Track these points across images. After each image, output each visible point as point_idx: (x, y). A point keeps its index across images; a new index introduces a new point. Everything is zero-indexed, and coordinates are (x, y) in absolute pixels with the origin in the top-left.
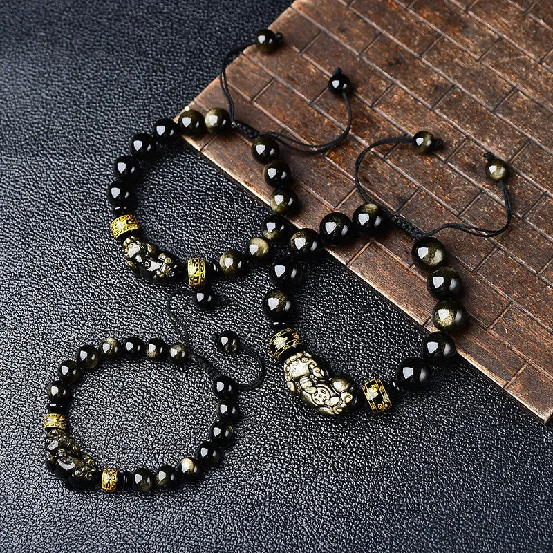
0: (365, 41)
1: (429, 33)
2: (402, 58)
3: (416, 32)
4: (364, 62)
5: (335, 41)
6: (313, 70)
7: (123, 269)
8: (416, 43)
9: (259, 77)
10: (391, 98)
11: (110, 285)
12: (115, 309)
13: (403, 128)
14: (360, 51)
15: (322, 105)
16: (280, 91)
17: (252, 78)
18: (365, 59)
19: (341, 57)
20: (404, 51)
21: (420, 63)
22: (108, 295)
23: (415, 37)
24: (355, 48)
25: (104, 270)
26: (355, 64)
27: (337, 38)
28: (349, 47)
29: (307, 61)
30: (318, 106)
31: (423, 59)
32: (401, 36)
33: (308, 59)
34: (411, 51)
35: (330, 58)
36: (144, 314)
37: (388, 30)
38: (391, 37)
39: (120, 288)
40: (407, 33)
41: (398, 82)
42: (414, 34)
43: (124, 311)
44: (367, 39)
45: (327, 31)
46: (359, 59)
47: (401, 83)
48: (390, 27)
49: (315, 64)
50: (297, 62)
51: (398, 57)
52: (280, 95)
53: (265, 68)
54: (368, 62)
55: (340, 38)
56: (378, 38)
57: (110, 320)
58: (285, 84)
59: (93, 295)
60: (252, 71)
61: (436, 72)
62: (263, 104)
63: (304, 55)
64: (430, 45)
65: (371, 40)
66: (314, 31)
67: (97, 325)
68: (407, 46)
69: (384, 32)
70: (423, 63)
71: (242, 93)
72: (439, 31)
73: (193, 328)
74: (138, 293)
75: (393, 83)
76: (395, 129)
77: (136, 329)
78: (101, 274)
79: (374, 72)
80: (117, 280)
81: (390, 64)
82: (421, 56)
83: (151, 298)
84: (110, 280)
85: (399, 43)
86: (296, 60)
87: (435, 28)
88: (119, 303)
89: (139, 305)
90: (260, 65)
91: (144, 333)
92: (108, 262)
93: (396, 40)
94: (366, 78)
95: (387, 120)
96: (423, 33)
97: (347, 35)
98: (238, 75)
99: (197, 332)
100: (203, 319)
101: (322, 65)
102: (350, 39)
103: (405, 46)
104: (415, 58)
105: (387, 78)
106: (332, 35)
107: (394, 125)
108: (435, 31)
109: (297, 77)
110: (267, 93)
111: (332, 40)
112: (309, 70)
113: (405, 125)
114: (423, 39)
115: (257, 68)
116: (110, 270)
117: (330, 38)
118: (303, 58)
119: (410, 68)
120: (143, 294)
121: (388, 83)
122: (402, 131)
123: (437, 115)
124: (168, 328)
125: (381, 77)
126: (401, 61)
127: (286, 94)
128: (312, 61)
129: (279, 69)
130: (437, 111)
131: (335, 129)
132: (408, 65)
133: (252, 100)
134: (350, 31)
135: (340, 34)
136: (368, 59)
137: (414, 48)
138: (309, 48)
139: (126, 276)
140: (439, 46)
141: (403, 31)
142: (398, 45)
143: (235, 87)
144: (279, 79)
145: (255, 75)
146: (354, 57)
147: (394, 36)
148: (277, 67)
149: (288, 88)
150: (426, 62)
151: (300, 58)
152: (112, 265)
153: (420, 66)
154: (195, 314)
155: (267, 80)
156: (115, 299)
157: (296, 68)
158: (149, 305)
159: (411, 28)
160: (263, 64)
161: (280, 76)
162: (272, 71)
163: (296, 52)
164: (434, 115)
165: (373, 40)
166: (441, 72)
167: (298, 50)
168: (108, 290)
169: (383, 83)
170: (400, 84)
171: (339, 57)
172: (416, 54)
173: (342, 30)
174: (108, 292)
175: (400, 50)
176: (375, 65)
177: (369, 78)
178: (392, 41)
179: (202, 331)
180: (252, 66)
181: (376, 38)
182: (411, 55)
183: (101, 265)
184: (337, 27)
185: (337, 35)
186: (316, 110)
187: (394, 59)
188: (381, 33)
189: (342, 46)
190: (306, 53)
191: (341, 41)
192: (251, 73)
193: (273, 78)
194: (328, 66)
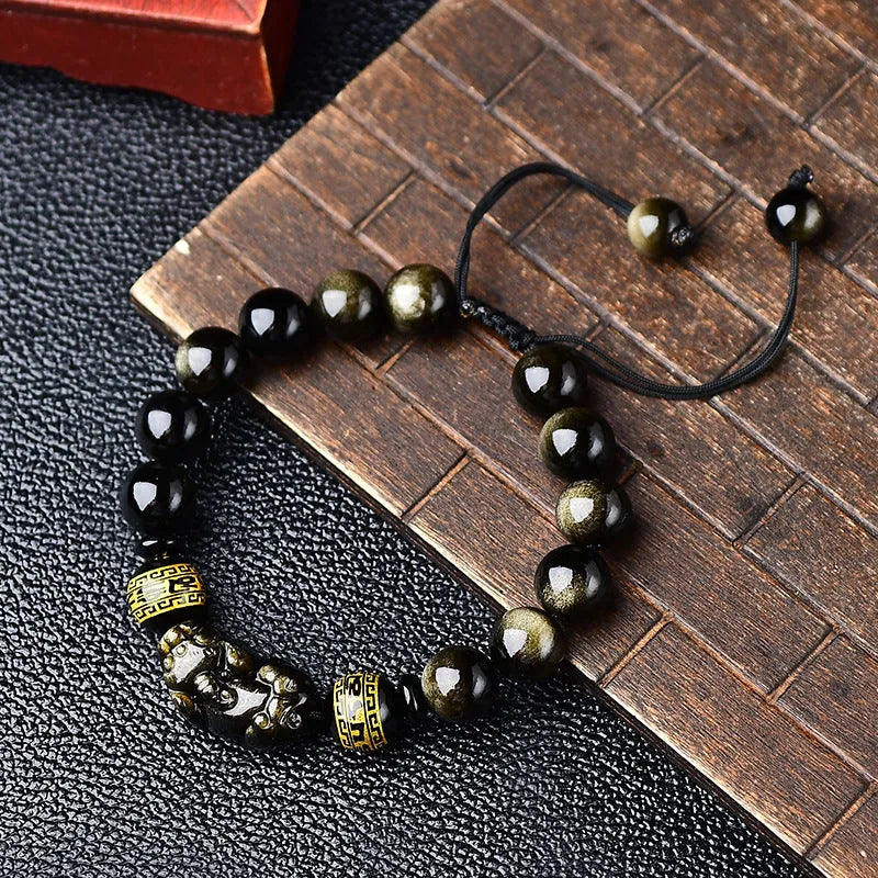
0: (659, 76)
1: (831, 58)
2: (756, 123)
3: (797, 57)
4: (657, 132)
5: (580, 74)
6: (520, 151)
7: (100, 652)
8: (796, 85)
9: (374, 167)
10: (725, 231)
11: (67, 695)
12: (80, 763)
13: (759, 312)
14: (646, 103)
15: (543, 244)
16: (431, 205)
17: (357, 168)
18: (659, 123)
19: (596, 117)
20: (763, 106)
21: (807, 138)
22: (59, 724)
23: (792, 69)
24: (633, 95)
25: (50, 655)
26: (632, 136)
27: (585, 67)
28: (616, 91)
29: (504, 125)
30: (531, 246)
31: (814, 129)
32: (756, 66)
33: (508, 119)
34: (783, 106)
35: (565, 119)
36: (157, 778)
37: (723, 50)
38: (731, 67)
39: (93, 703)
40: (773, 57)
41: (746, 187)
42: (790, 60)
43: (105, 767)
44: (665, 71)
45: (560, 48)
46: (642, 125)
47: (755, 189)
48: (729, 41)
49: (528, 135)
50: (478, 129)
51: (746, 121)
52: (430, 215)
53: (392, 144)
54: (666, 132)
55: (595, 66)
56: (696, 68)
57: (66, 792)
58: (445, 186)
59: (20, 722)
60: (357, 151)
61: (849, 164)
62: (382, 237)
63: (498, 111)
64: (833, 91)
65: (676, 74)
66: (524, 47)
67: (28, 805)
68: (773, 92)
69: (713, 54)
70: (814, 139)
71: (329, 209)
72: (857, 53)
73: (289, 818)
74: (142, 718)
75: (734, 191)
76: (737, 314)
77: (134, 817)
78: (44, 666)
79: (683, 161)
80: (86, 684)
81: (728, 140)
82: (807, 120)
83: (178, 734)
84: (66, 683)
85: (753, 85)
86: (476, 122)
87: (847, 45)
88: (90, 746)
89: (144, 754)
90: (380, 133)
91: (157, 829)
92: (63, 633)
93: (742, 76)
94: (662, 174)
95: (716, 290)
96: (815, 58)
97: (612, 60)
98: (319, 160)
99: (299, 829)
100: (317, 793)
101: (544, 139)
102: (619, 71)
103: (766, 92)
104: (793, 124)
105: (717, 176)
106: (571, 57)
107: (735, 305)
108: (849, 55)
109: (478, 169)
110: (396, 210)
111: (571, 72)
112: (510, 150)
113: (761, 305)
114: (816, 74)
115: (370, 142)
116: (67, 654)
117: (568, 65)
118: (494, 116)
119: (781, 151)
120: (155, 721)
121: (719, 191)
122: (754, 320)
123: (851, 278)
124: (221, 818)
125: (700, 173)
126: (756, 131)
127: (446, 214)
128: (518, 126)
129: (429, 145)
130: (849, 268)
131: (575, 311)
132: (773, 144)
133: (356, 226)
134: (622, 49)
135: (595, 58)
136: (667, 123)
137: (791, 97)
138: (511, 92)
139: (110, 672)
140: (857, 92)
141: (760, 52)
142: (748, 89)
143: (310, 193)
144: (430, 174)
145: (366, 161)
146: (629, 119)
147: (738, 64)
148: (423, 141)
149: (452, 198)
150: (822, 136)
151: (486, 118)
152: (71, 641)
153: (806, 147)
154: (296, 779)
155: (397, 175)
156: (80, 735)
157: (475, 144)
158: (172, 754)
159: (784, 46)
160: (387, 132)
161: (431, 164)
162: (411, 151)
163: (475, 102)
164: (842, 279)
165: (683, 74)
166: (862, 165)
167: (480, 97)
168: (61, 711)
169: (707, 189)
170: (751, 194)
171: (591, 116)
172: (795, 114)
173: (601, 46)
174: (60, 717)
175: (755, 104)
176: (684, 140)
177: (670, 175)
178: (732, 77)
179: (314, 825)
180: (357, 136)
181: (690, 68)
182: (783, 116)
183: (42, 640)
184: (586, 37)
185: (587, 59)
186: (526, 258)
187: (737, 126)
188: (702, 57)
189: (599, 88)
190: (502, 103)
191: (598, 76)
192: (354, 156)
193: (413, 171)
194: (561, 142)
